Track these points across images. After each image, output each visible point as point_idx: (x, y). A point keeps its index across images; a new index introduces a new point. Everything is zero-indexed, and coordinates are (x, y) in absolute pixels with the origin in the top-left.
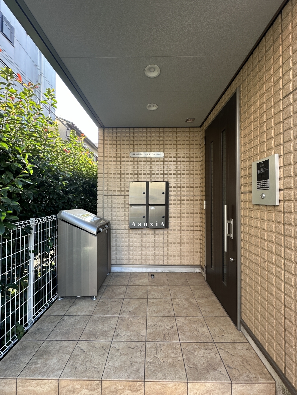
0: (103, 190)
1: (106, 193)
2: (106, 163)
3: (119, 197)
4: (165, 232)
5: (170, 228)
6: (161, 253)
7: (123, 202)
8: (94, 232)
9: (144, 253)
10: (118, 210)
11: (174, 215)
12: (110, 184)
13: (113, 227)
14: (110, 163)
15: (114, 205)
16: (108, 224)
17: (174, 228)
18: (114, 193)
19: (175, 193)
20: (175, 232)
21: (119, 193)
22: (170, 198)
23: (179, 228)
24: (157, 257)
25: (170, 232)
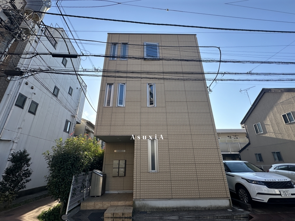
0: (105, 163)
1: (106, 164)
2: (107, 154)
3: (110, 165)
4: (124, 178)
5: (126, 176)
6: (123, 186)
7: (111, 167)
8: (102, 176)
9: (117, 186)
10: (109, 170)
11: (128, 171)
12: (107, 161)
13: (107, 176)
14: (108, 154)
15: (108, 168)
16: (106, 175)
17: (127, 176)
18: (108, 164)
19: (128, 164)
20: (127, 178)
21: (110, 164)
22: (126, 165)
23: (129, 176)
24: (121, 187)
25: (126, 178)
